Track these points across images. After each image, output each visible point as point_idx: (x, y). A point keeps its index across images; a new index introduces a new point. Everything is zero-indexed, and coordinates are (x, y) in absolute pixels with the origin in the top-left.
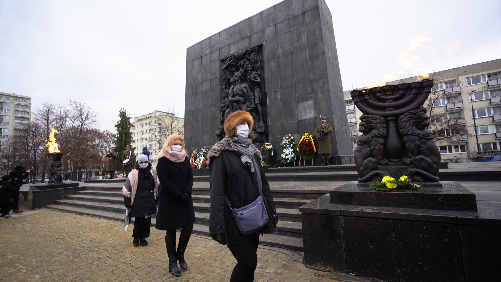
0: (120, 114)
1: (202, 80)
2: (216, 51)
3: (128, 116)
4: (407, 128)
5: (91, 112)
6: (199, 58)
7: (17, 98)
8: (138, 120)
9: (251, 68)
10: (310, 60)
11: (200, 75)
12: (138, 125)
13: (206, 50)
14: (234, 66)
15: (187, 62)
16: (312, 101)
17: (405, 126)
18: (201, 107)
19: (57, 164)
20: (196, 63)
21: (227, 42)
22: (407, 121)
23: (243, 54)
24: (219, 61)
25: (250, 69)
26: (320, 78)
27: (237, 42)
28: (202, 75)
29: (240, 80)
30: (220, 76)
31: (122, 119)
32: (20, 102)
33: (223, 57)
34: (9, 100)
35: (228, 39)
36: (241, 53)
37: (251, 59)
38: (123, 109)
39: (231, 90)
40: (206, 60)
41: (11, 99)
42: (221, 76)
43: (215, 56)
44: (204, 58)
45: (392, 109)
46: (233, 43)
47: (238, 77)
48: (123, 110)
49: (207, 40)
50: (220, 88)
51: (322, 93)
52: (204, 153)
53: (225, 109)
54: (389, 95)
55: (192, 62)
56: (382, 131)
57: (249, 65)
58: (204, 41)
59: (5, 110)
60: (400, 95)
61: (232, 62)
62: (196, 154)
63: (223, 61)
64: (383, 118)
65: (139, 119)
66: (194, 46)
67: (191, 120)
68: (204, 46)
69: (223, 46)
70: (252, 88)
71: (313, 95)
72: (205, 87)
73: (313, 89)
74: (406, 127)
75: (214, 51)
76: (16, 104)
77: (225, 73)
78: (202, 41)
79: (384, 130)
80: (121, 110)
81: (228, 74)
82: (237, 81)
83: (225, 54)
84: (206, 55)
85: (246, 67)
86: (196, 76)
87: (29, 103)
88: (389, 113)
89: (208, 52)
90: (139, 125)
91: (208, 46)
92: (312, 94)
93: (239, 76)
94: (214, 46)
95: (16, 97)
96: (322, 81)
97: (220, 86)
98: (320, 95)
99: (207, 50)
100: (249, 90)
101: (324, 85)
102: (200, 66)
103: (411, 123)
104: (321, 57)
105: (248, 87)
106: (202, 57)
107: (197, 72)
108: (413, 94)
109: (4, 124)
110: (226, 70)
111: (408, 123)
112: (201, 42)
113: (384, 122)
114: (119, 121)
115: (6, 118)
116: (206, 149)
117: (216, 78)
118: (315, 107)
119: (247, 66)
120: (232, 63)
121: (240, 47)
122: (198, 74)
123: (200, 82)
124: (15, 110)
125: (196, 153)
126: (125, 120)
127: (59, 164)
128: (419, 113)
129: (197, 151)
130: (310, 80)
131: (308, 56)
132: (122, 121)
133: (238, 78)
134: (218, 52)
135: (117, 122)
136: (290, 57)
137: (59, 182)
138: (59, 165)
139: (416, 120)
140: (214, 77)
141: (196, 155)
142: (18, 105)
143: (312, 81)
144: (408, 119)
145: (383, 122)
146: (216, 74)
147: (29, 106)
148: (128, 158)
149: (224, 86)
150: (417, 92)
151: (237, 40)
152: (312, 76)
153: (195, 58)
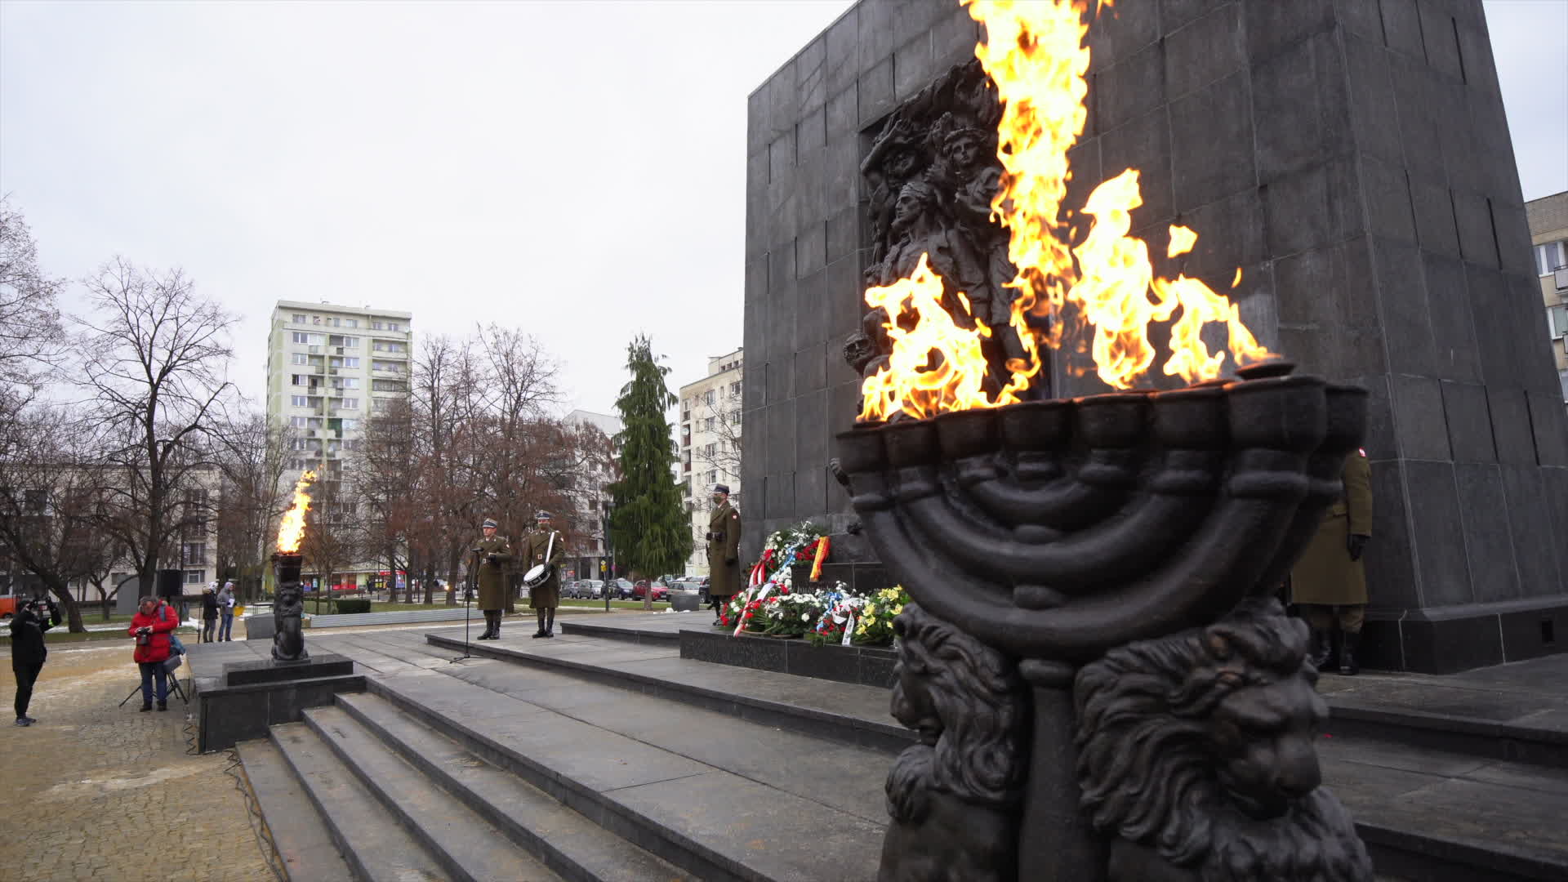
0: (631, 358)
1: (799, 227)
2: (845, 90)
3: (657, 365)
4: (1114, 787)
5: (540, 358)
6: (789, 132)
7: (375, 319)
8: (723, 368)
9: (971, 153)
10: (1253, 72)
11: (792, 202)
12: (722, 388)
13: (810, 94)
14: (905, 149)
15: (750, 156)
16: (1268, 298)
17: (1107, 757)
18: (794, 344)
19: (285, 595)
20: (780, 152)
21: (885, 45)
22: (1120, 725)
23: (943, 89)
24: (856, 135)
25: (966, 157)
26: (1310, 168)
27: (926, 34)
28: (799, 205)
29: (922, 219)
30: (860, 202)
31: (639, 378)
32: (385, 332)
33: (872, 116)
34: (356, 327)
35: (890, 26)
36: (933, 88)
37: (976, 106)
38: (640, 339)
39: (889, 264)
40: (811, 136)
41: (362, 323)
42: (863, 203)
43: (843, 113)
44: (804, 129)
45: (1040, 592)
46: (911, 42)
47: (914, 201)
48: (640, 344)
49: (813, 49)
50: (861, 253)
51: (1321, 248)
52: (800, 548)
53: (865, 356)
54: (1031, 481)
55: (767, 151)
56: (978, 761)
57: (962, 142)
58: (805, 55)
59: (348, 358)
60: (1085, 491)
61: (896, 134)
62: (776, 552)
63: (871, 131)
64: (989, 659)
65: (725, 362)
66: (770, 82)
67: (763, 401)
68: (805, 78)
69: (870, 63)
70: (978, 249)
71: (1270, 264)
72: (810, 255)
73: (1268, 231)
74: (1111, 775)
75: (838, 94)
76: (374, 341)
77: (874, 185)
78: (797, 57)
79: (989, 757)
80: (634, 342)
81: (885, 192)
82: (911, 221)
83: (878, 104)
84: (813, 114)
85: (950, 150)
86: (778, 210)
87: (407, 334)
88: (1022, 629)
89: (817, 100)
90: (727, 385)
91: (818, 74)
92: (1266, 258)
93: (919, 198)
94: (838, 68)
95: (373, 317)
96: (1317, 185)
97: (861, 246)
98: (1310, 264)
99: (816, 93)
100: (962, 258)
101: (1330, 205)
102: (792, 164)
103: (1147, 749)
104: (1310, 44)
105: (955, 244)
106: (797, 125)
107: (781, 191)
108: (1168, 491)
109: (347, 405)
110: (875, 176)
111: (1127, 741)
112: (795, 61)
113: (994, 691)
114: (627, 385)
115: (352, 387)
116: (811, 532)
117: (848, 209)
118: (1280, 330)
119: (954, 146)
120: (900, 140)
121: (936, 57)
122: (784, 203)
123: (793, 234)
124: (371, 358)
125: (776, 547)
126: (648, 380)
127: (293, 592)
128: (1202, 674)
129: (779, 539)
130: (1254, 184)
131: (1240, 53)
132: (637, 385)
133: (910, 208)
134: (852, 95)
135: (623, 391)
136: (1151, 72)
137: (290, 657)
138: (291, 595)
139: (1188, 727)
140: (837, 209)
141: (774, 555)
142: (377, 342)
143: (1263, 188)
144: (1125, 703)
145: (984, 690)
146: (846, 192)
147: (406, 343)
148: (542, 561)
149: (877, 246)
150: (1194, 475)
151: (922, 28)
152: (1265, 159)
153: (774, 135)
